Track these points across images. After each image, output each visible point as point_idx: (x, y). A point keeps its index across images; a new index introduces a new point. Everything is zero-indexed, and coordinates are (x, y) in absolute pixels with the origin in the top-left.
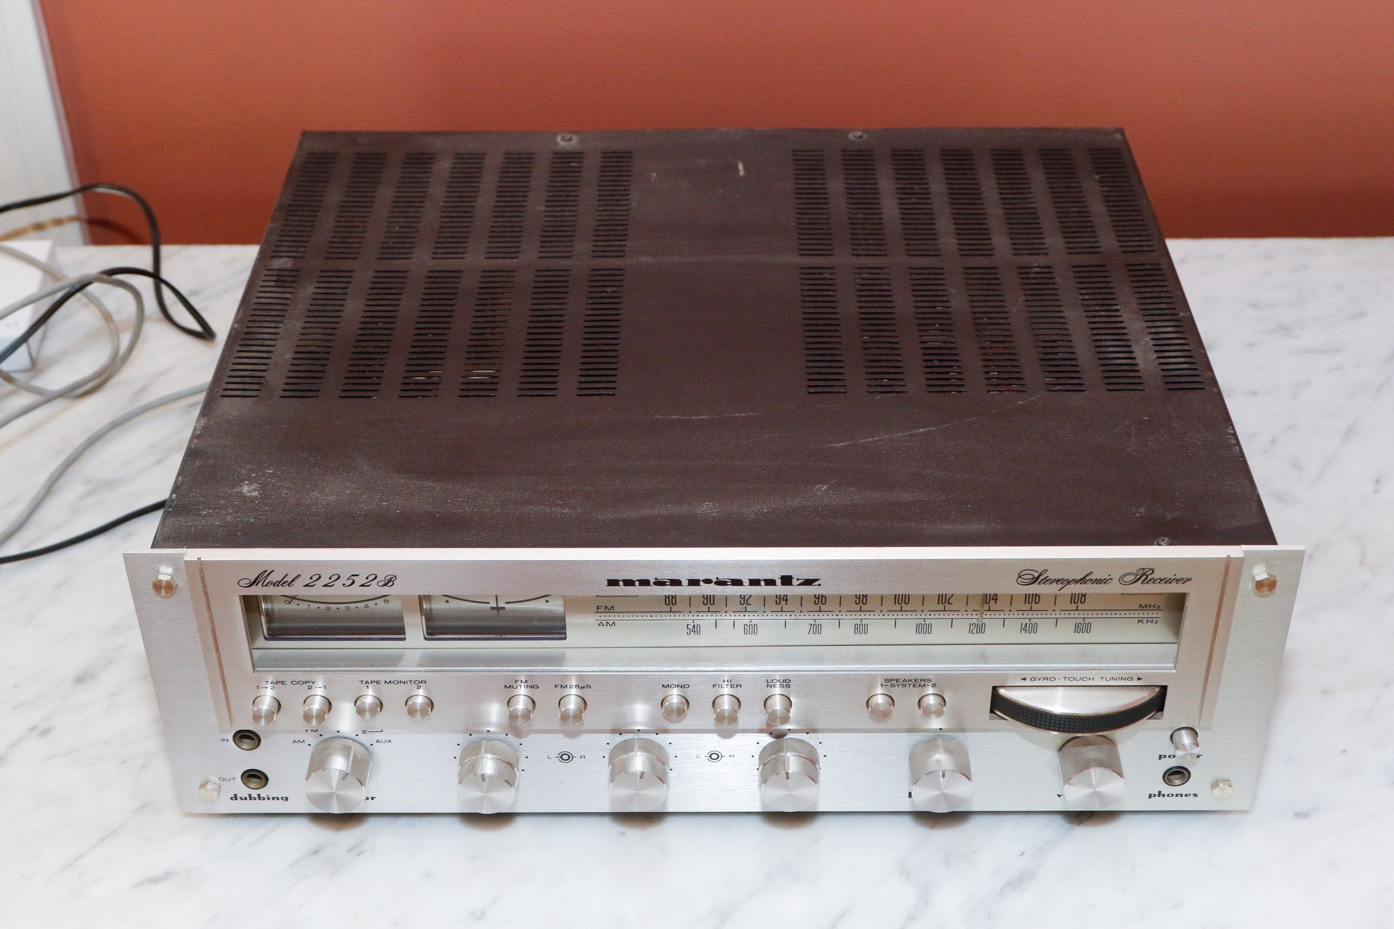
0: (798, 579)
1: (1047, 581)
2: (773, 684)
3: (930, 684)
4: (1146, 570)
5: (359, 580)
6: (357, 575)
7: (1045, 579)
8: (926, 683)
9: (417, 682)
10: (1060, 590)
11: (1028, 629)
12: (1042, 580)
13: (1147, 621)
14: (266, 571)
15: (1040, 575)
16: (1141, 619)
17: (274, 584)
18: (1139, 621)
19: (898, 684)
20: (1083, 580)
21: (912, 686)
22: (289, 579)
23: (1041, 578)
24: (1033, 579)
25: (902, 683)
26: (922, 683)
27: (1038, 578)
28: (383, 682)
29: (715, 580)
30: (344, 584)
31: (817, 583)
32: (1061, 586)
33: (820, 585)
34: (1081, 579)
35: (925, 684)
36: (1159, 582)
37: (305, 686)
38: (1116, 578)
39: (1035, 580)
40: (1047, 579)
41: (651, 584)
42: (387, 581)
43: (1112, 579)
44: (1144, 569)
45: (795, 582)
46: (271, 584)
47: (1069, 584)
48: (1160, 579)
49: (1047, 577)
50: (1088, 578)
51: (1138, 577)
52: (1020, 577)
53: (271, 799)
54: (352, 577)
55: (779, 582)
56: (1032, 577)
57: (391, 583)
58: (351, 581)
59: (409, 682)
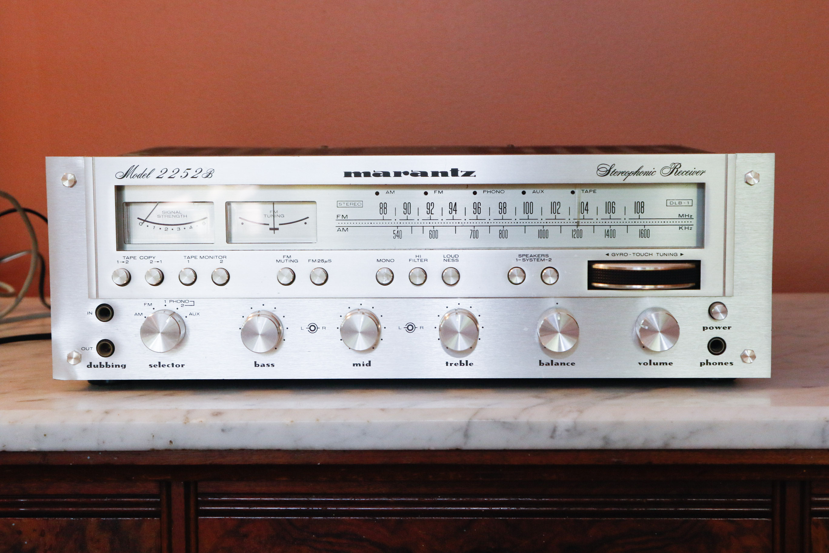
0: (461, 172)
1: (615, 173)
2: (447, 258)
3: (548, 258)
4: (676, 165)
5: (191, 173)
6: (190, 169)
7: (614, 171)
8: (546, 258)
9: (220, 257)
10: (624, 180)
11: (609, 234)
12: (613, 172)
13: (685, 228)
14: (134, 166)
15: (611, 168)
16: (681, 226)
17: (138, 176)
18: (680, 228)
19: (528, 258)
20: (637, 173)
21: (536, 260)
22: (147, 172)
23: (612, 170)
24: (607, 171)
25: (530, 258)
26: (543, 258)
27: (609, 171)
28: (198, 257)
29: (410, 172)
30: (181, 176)
31: (473, 175)
32: (625, 177)
33: (475, 176)
34: (636, 172)
35: (544, 259)
36: (686, 174)
37: (149, 260)
38: (658, 170)
39: (608, 172)
40: (615, 171)
41: (371, 175)
42: (208, 174)
43: (656, 172)
44: (675, 164)
45: (460, 174)
46: (136, 176)
47: (629, 175)
48: (686, 171)
49: (615, 170)
50: (640, 171)
51: (672, 170)
52: (598, 170)
53: (114, 366)
54: (187, 171)
55: (450, 173)
56: (606, 170)
57: (210, 175)
58: (186, 174)
59: (215, 257)
